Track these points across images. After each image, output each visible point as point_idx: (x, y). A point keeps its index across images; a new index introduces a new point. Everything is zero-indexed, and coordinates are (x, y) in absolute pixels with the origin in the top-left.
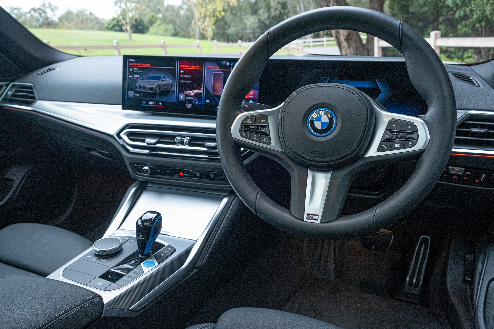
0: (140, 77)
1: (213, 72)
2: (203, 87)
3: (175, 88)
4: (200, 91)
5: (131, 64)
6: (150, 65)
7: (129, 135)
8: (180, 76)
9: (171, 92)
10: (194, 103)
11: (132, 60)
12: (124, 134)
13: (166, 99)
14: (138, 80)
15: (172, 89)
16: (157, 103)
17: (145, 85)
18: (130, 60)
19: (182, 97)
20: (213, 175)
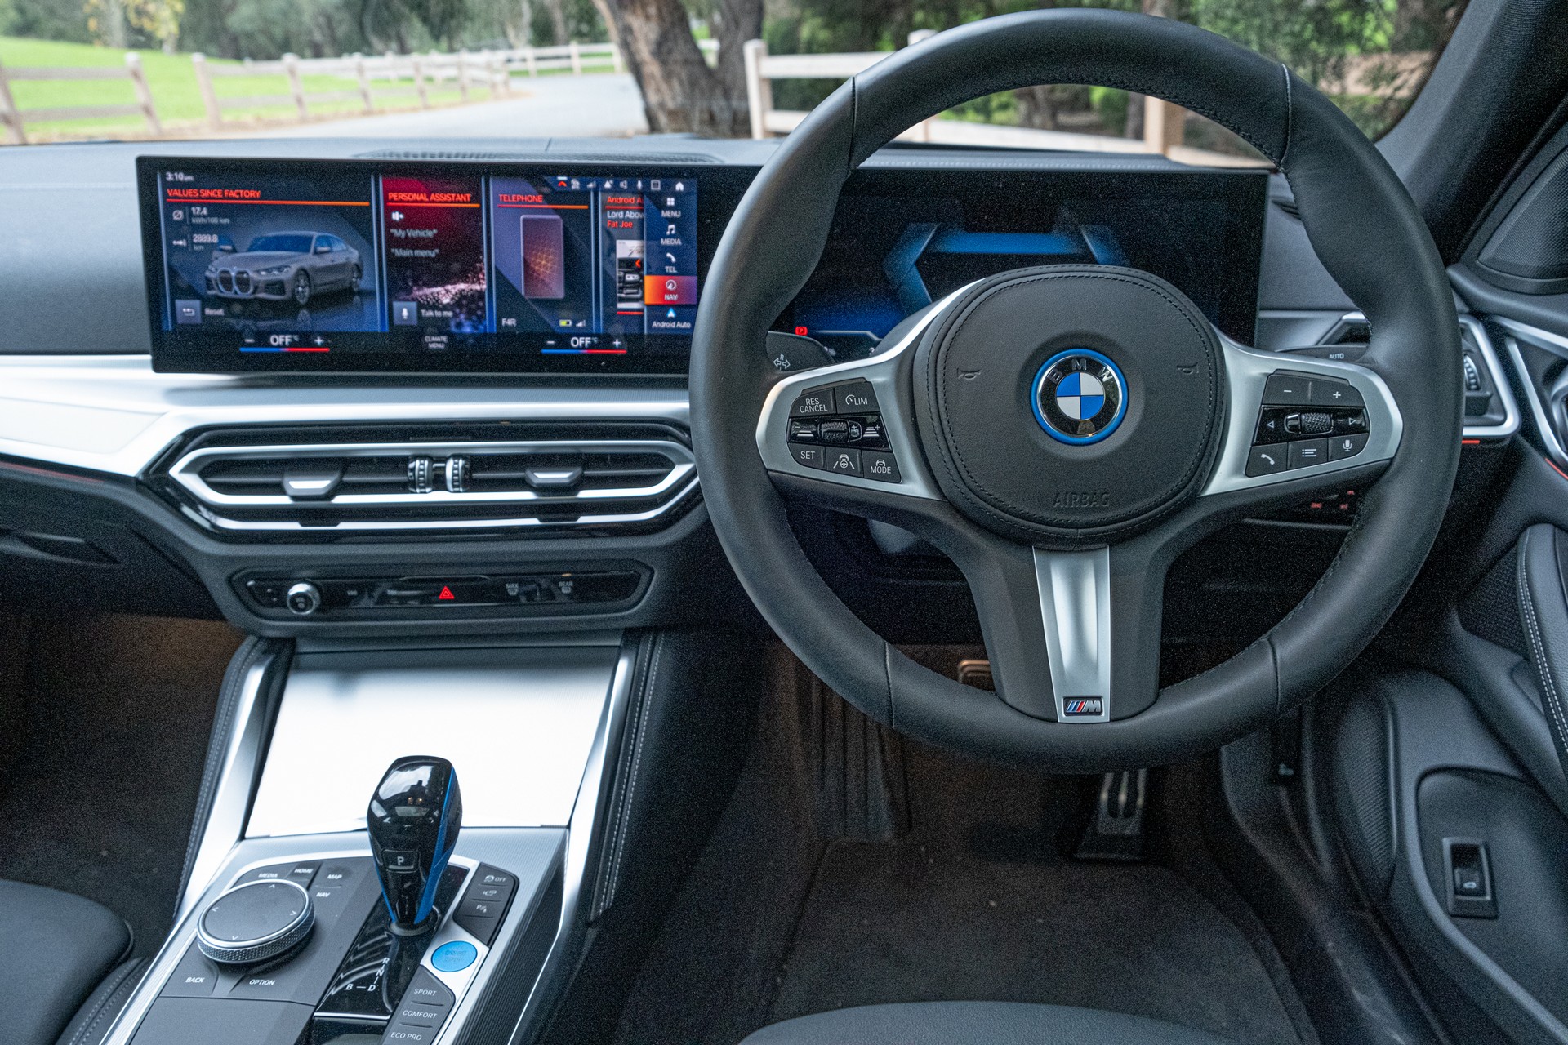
0: (221, 241)
1: (522, 217)
2: (485, 271)
3: (372, 280)
4: (477, 287)
5: (177, 193)
6: (258, 194)
7: (208, 470)
8: (390, 236)
9: (360, 293)
10: (454, 329)
11: (181, 177)
12: (187, 469)
13: (341, 321)
14: (216, 253)
15: (364, 284)
16: (306, 338)
17: (246, 273)
18: (170, 177)
19: (405, 311)
20: (571, 584)
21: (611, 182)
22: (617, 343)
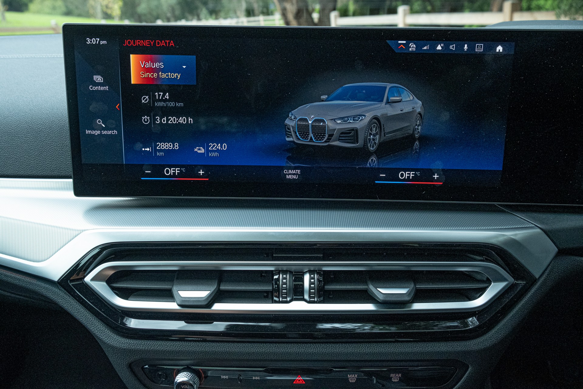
7: (115, 279)
11: (97, 40)
12: (98, 278)
16: (191, 170)
18: (88, 40)
20: (400, 375)
21: (442, 45)
22: (436, 176)
